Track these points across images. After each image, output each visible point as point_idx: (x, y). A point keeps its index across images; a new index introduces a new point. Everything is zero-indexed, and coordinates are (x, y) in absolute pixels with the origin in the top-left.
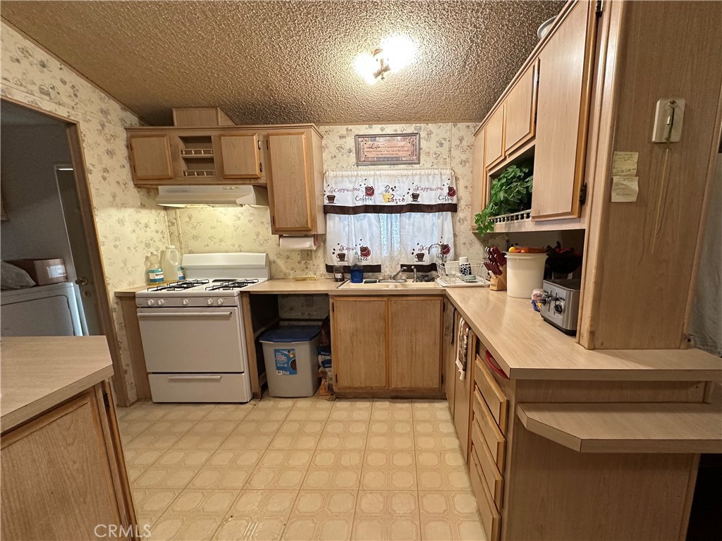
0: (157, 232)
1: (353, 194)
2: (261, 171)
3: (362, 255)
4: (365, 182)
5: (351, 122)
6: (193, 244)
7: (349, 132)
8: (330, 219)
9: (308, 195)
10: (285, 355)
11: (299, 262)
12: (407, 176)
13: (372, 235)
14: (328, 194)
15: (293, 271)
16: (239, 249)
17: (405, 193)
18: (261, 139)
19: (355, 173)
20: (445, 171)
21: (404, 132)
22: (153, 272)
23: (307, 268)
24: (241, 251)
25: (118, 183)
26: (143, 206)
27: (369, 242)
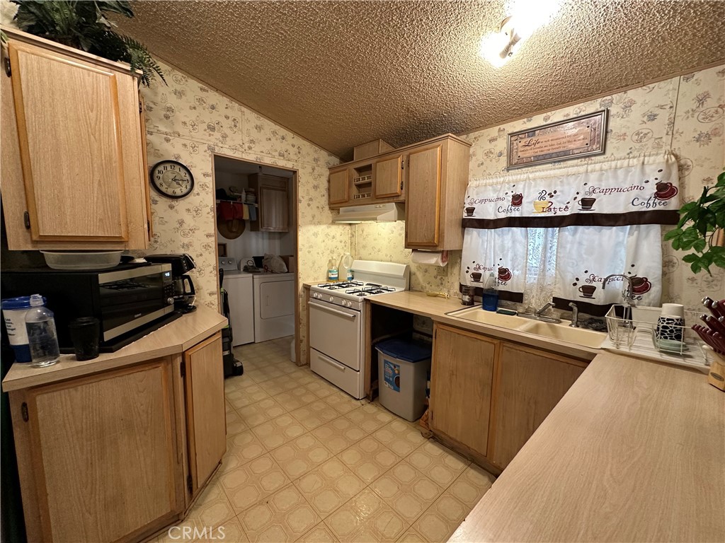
0: (341, 242)
1: (496, 205)
2: (402, 189)
3: (500, 278)
4: (512, 189)
5: (505, 121)
6: (363, 253)
7: (502, 133)
8: (468, 234)
9: (437, 209)
10: (392, 369)
11: (436, 277)
12: (576, 175)
13: (515, 255)
14: (467, 206)
15: (429, 285)
16: (390, 259)
17: (570, 199)
18: (405, 158)
19: (502, 179)
23: (442, 284)
24: (391, 261)
25: (318, 207)
26: (333, 223)
27: (510, 263)
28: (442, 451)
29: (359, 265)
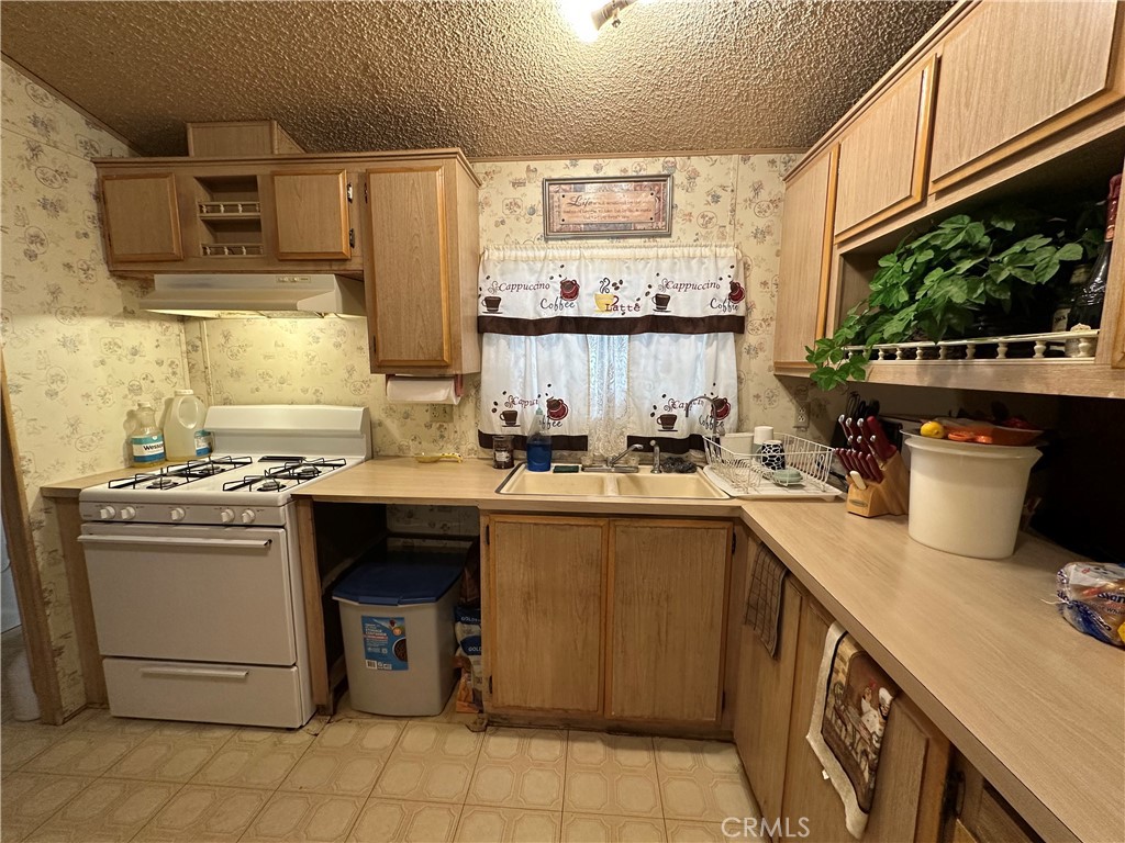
0: (160, 363)
1: (536, 294)
2: (352, 245)
3: (551, 415)
4: (560, 271)
5: (537, 154)
6: (232, 387)
7: (532, 175)
8: (489, 344)
9: (444, 294)
10: (385, 630)
11: (428, 426)
12: (646, 259)
13: (572, 377)
14: (486, 294)
15: (416, 443)
16: (315, 398)
17: (641, 294)
18: (355, 180)
19: (542, 253)
20: (723, 250)
21: (641, 174)
22: (139, 442)
23: (442, 437)
24: (318, 402)
25: (68, 266)
27: (564, 390)
28: (516, 740)
29: (222, 418)
